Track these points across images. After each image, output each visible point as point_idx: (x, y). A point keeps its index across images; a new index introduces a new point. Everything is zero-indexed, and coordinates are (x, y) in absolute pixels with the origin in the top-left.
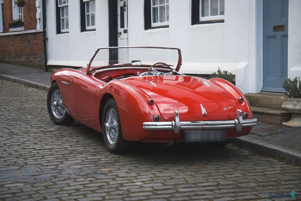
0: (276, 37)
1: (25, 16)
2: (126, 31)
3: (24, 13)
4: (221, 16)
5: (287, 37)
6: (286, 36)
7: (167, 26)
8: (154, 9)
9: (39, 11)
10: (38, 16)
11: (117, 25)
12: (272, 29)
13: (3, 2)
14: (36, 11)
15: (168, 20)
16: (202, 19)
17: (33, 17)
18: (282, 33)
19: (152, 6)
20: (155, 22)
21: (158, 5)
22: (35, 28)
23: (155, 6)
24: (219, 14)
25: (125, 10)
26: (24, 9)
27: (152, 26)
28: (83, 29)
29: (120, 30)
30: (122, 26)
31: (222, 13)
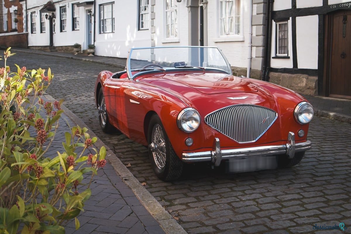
1: (18, 27)
2: (55, 33)
3: (18, 25)
7: (66, 31)
9: (25, 24)
10: (24, 27)
11: (53, 31)
13: (7, 20)
14: (23, 25)
17: (22, 27)
19: (63, 25)
22: (23, 32)
25: (55, 26)
26: (18, 24)
27: (63, 31)
28: (41, 32)
29: (54, 32)
30: (54, 31)
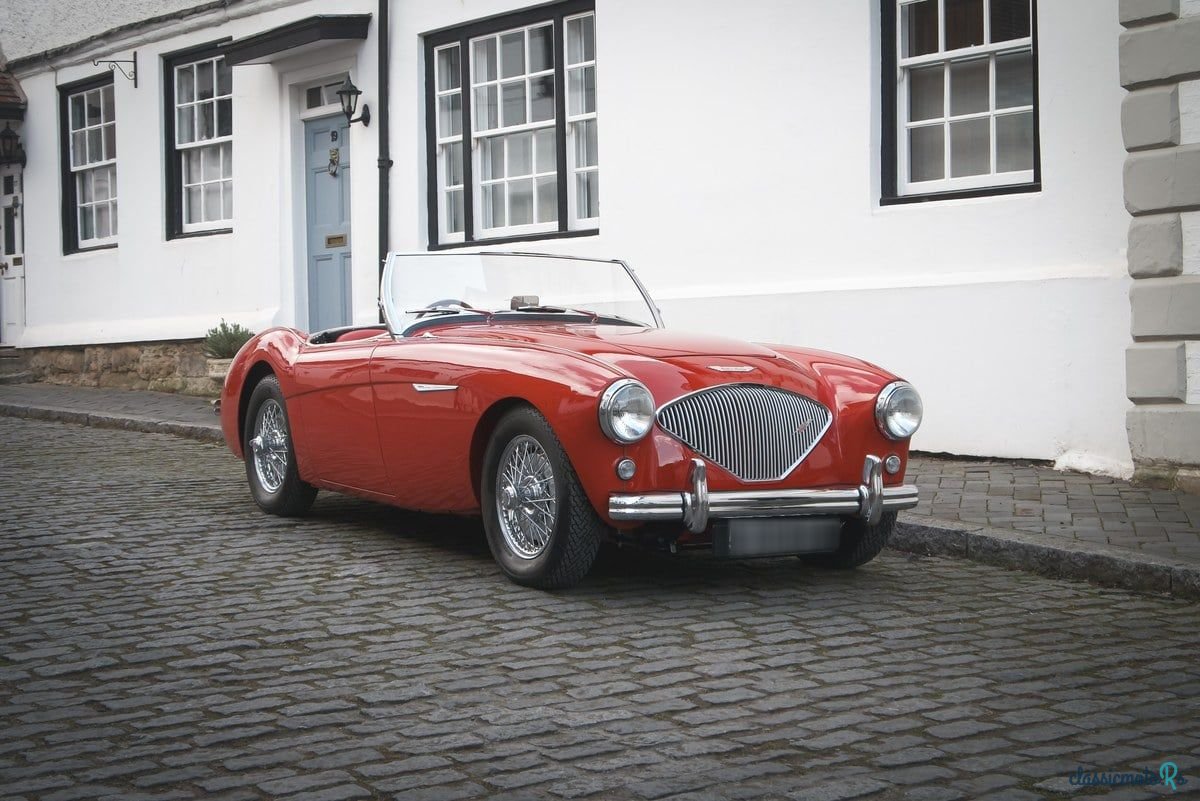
0: (330, 259)
2: (17, 262)
4: (226, 220)
5: (350, 257)
6: (348, 256)
7: (116, 246)
8: (84, 210)
12: (324, 242)
15: (115, 232)
16: (187, 228)
18: (342, 249)
19: (79, 205)
20: (85, 237)
21: (93, 203)
23: (87, 204)
24: (222, 217)
25: (16, 215)
27: (80, 247)
29: (5, 259)
30: (12, 251)
31: (229, 215)
